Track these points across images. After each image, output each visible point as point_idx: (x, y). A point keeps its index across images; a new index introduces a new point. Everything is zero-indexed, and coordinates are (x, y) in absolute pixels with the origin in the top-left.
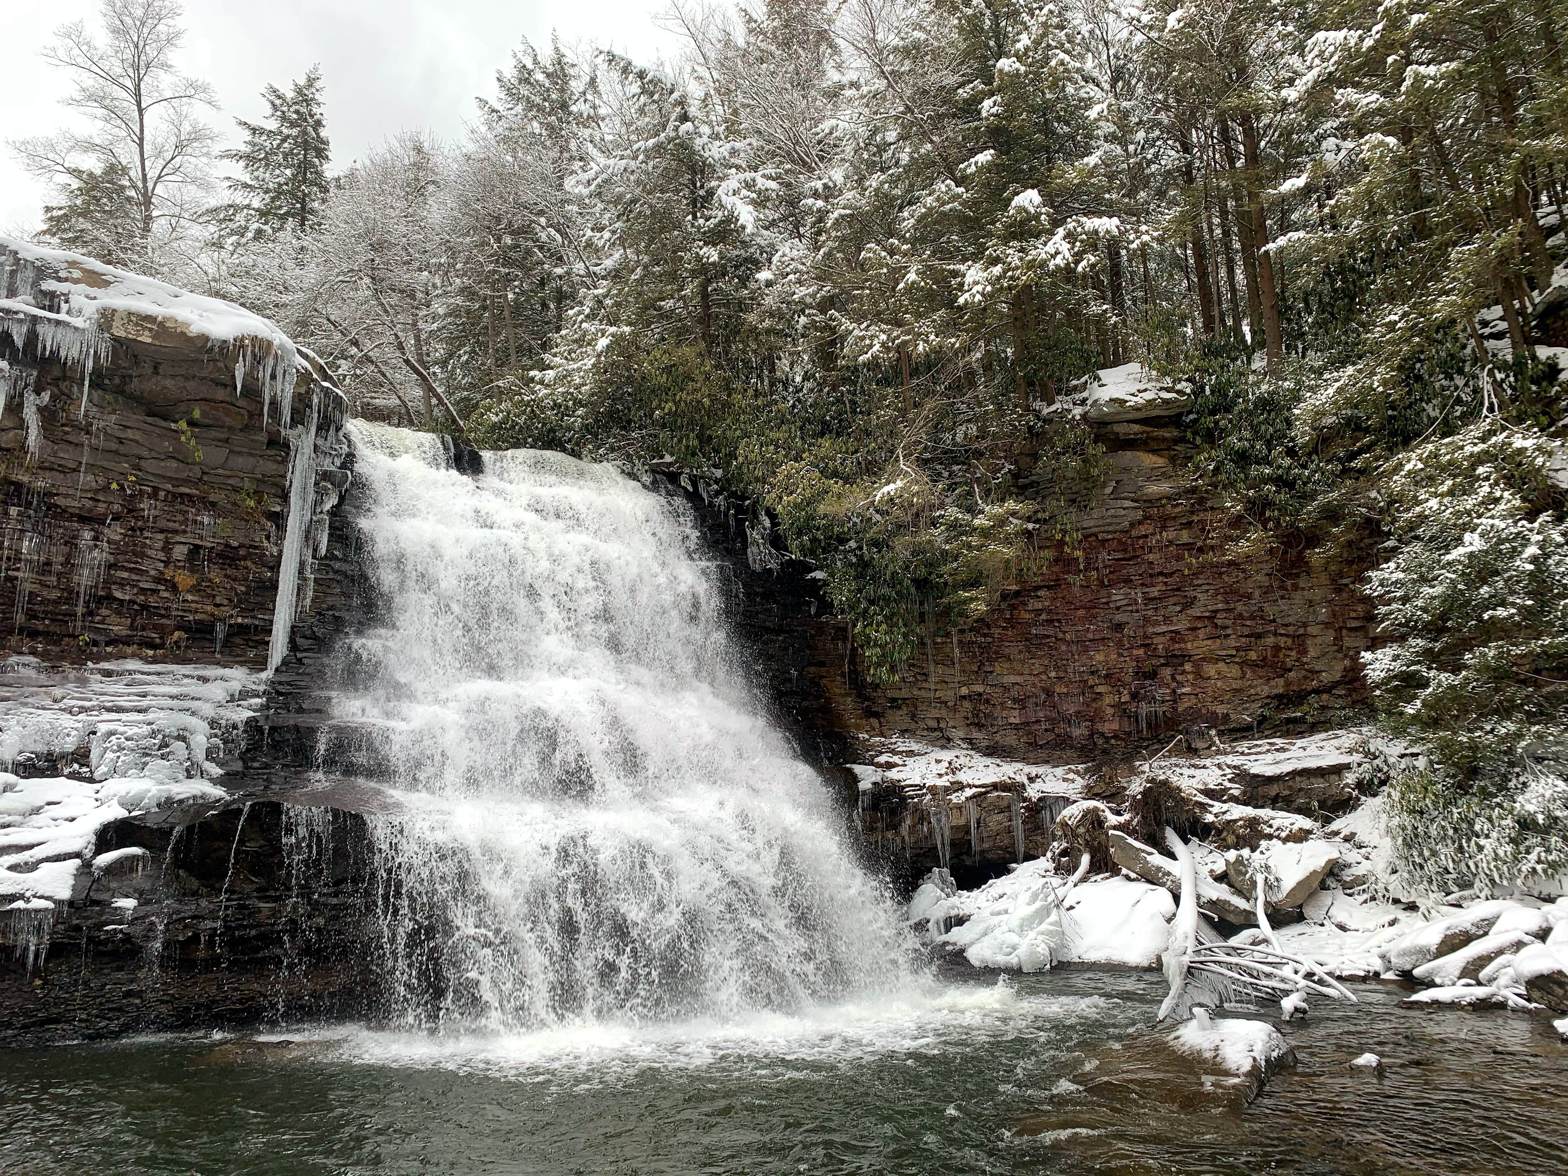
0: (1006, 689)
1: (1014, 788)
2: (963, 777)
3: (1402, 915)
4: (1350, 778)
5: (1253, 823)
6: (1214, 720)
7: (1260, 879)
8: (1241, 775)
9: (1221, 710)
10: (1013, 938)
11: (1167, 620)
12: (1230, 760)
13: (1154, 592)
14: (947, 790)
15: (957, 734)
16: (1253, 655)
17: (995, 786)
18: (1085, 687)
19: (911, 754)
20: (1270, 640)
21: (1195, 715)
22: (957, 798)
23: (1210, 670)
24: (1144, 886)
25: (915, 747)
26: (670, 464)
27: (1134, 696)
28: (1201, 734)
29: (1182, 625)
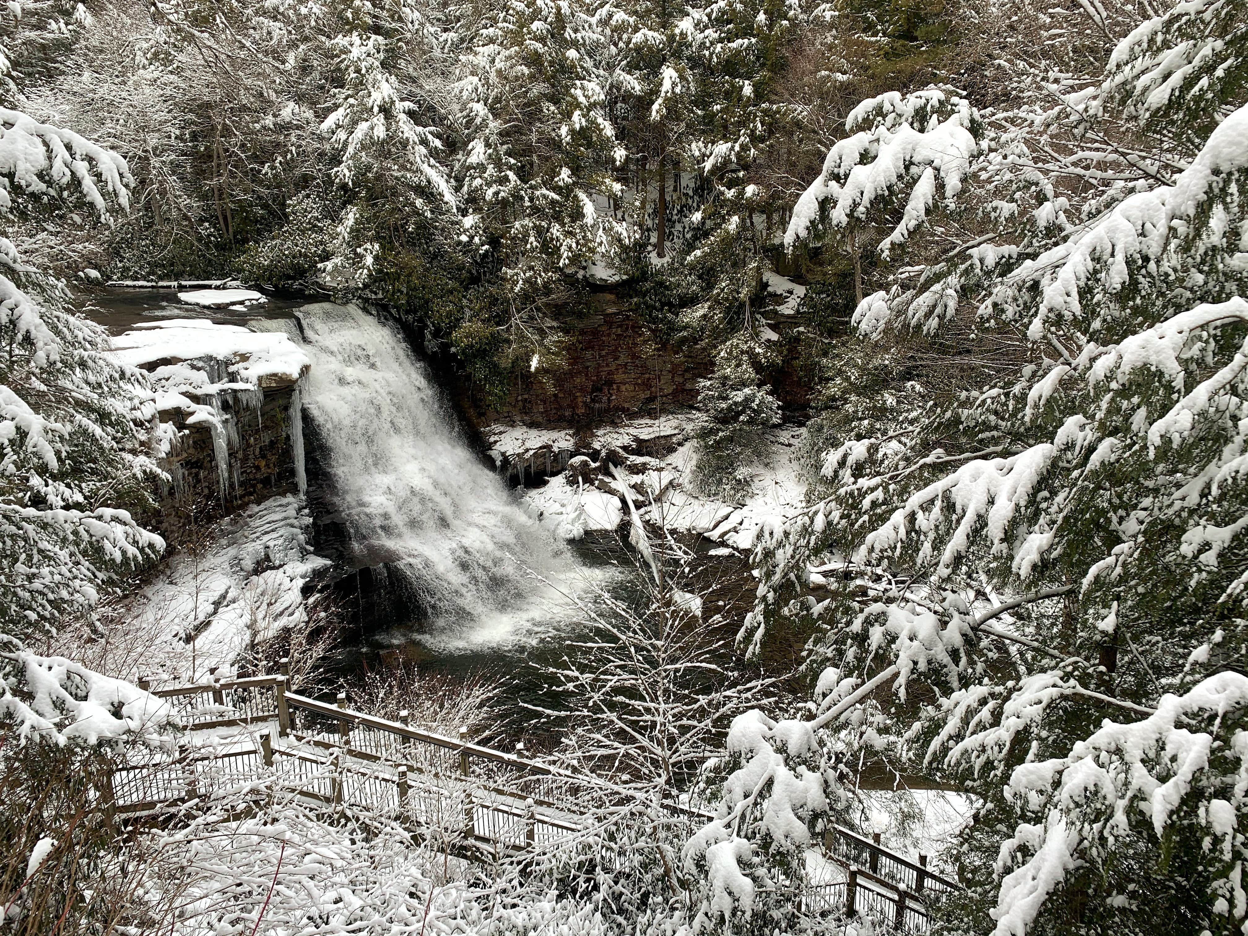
0: (537, 396)
1: (548, 447)
2: (528, 445)
3: (692, 500)
4: (674, 440)
5: (644, 464)
6: (624, 410)
7: (649, 490)
8: (637, 439)
9: (626, 405)
10: (570, 527)
11: (607, 365)
12: (632, 431)
13: (604, 353)
14: (523, 454)
15: (517, 418)
16: (639, 381)
17: (541, 448)
18: (570, 393)
19: (501, 433)
20: (647, 376)
21: (617, 409)
22: (527, 455)
23: (623, 388)
24: (609, 496)
25: (502, 429)
26: (381, 299)
27: (593, 400)
28: (619, 417)
29: (613, 368)
